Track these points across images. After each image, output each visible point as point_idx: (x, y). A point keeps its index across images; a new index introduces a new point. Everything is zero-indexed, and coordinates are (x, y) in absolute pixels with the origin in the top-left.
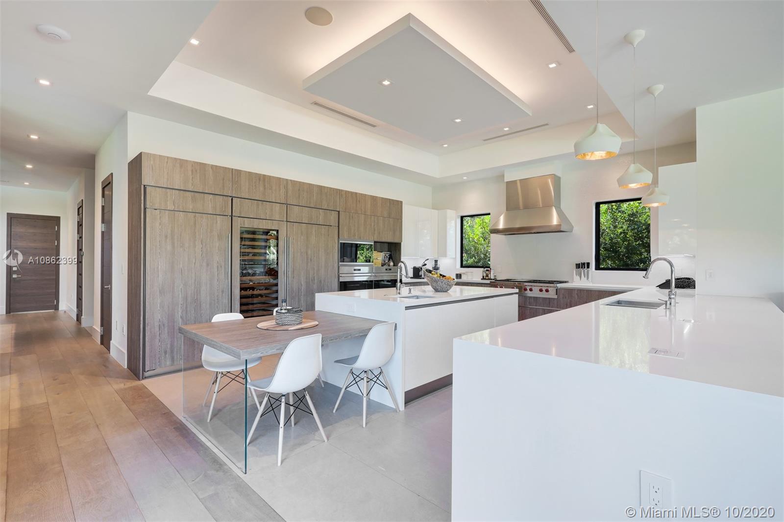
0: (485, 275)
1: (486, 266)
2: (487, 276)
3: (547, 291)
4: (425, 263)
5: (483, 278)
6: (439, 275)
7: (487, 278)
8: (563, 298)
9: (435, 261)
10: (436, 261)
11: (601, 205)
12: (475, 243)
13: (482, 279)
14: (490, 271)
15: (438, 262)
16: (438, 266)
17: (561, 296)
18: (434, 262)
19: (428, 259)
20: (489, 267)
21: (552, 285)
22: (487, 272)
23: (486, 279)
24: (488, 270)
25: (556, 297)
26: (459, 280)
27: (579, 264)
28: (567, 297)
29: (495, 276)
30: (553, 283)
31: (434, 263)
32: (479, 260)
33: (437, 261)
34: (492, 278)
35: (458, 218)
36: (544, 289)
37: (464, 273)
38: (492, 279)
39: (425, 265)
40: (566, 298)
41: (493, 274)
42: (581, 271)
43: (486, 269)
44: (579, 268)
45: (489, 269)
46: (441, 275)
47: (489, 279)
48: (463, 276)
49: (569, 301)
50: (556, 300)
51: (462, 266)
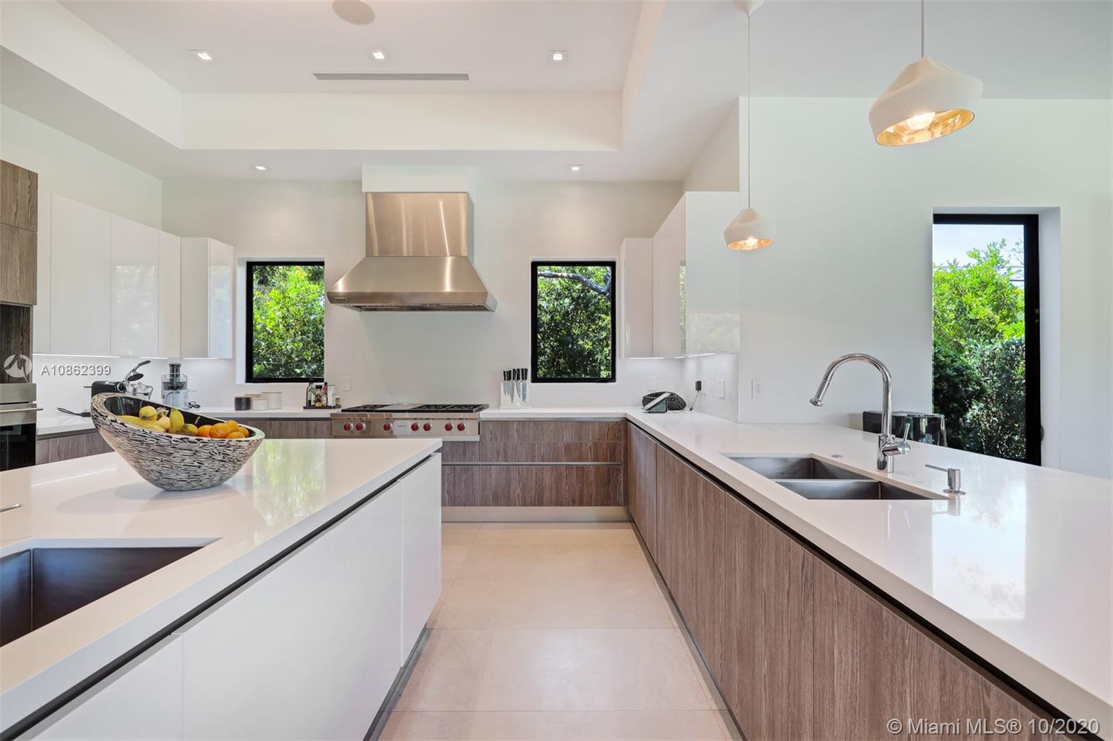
0: (313, 398)
1: (316, 378)
2: (318, 400)
3: (461, 428)
4: (139, 371)
5: (309, 406)
6: (179, 419)
7: (317, 405)
8: (491, 439)
9: (172, 366)
10: (175, 368)
11: (539, 268)
12: (269, 333)
13: (305, 408)
14: (326, 389)
15: (181, 369)
16: (182, 379)
17: (488, 437)
18: (168, 370)
19: (148, 362)
20: (322, 380)
21: (468, 415)
22: (318, 392)
23: (314, 407)
24: (318, 387)
25: (477, 438)
26: (244, 414)
27: (510, 371)
28: (499, 439)
29: (337, 399)
30: (472, 411)
31: (167, 372)
32: (276, 367)
33: (179, 366)
34: (331, 403)
35: (240, 264)
36: (454, 424)
37: (258, 396)
38: (330, 407)
39: (139, 376)
40: (496, 439)
41: (334, 395)
42: (513, 385)
43: (315, 384)
44: (509, 379)
45: (322, 384)
46: (189, 418)
47: (323, 407)
48: (254, 403)
49: (502, 445)
50: (477, 446)
51: (250, 378)
